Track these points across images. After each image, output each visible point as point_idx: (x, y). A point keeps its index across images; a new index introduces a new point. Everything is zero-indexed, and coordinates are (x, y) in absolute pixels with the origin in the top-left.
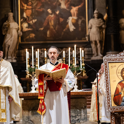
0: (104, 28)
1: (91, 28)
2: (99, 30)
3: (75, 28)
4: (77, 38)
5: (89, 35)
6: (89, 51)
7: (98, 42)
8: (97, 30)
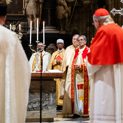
0: (41, 3)
1: (28, 2)
2: (36, 4)
3: (11, 1)
4: (13, 12)
5: (26, 9)
6: (25, 25)
7: (35, 16)
8: (34, 4)
